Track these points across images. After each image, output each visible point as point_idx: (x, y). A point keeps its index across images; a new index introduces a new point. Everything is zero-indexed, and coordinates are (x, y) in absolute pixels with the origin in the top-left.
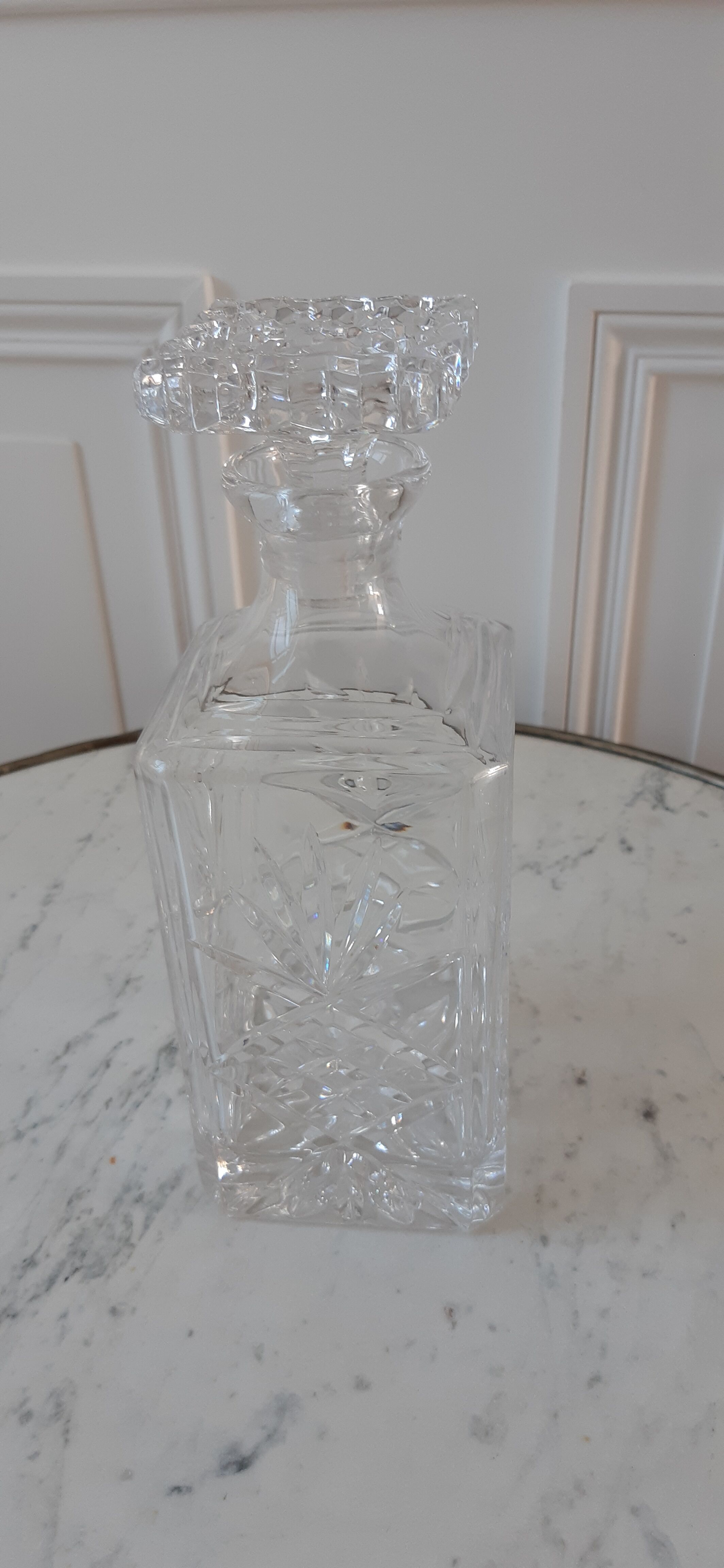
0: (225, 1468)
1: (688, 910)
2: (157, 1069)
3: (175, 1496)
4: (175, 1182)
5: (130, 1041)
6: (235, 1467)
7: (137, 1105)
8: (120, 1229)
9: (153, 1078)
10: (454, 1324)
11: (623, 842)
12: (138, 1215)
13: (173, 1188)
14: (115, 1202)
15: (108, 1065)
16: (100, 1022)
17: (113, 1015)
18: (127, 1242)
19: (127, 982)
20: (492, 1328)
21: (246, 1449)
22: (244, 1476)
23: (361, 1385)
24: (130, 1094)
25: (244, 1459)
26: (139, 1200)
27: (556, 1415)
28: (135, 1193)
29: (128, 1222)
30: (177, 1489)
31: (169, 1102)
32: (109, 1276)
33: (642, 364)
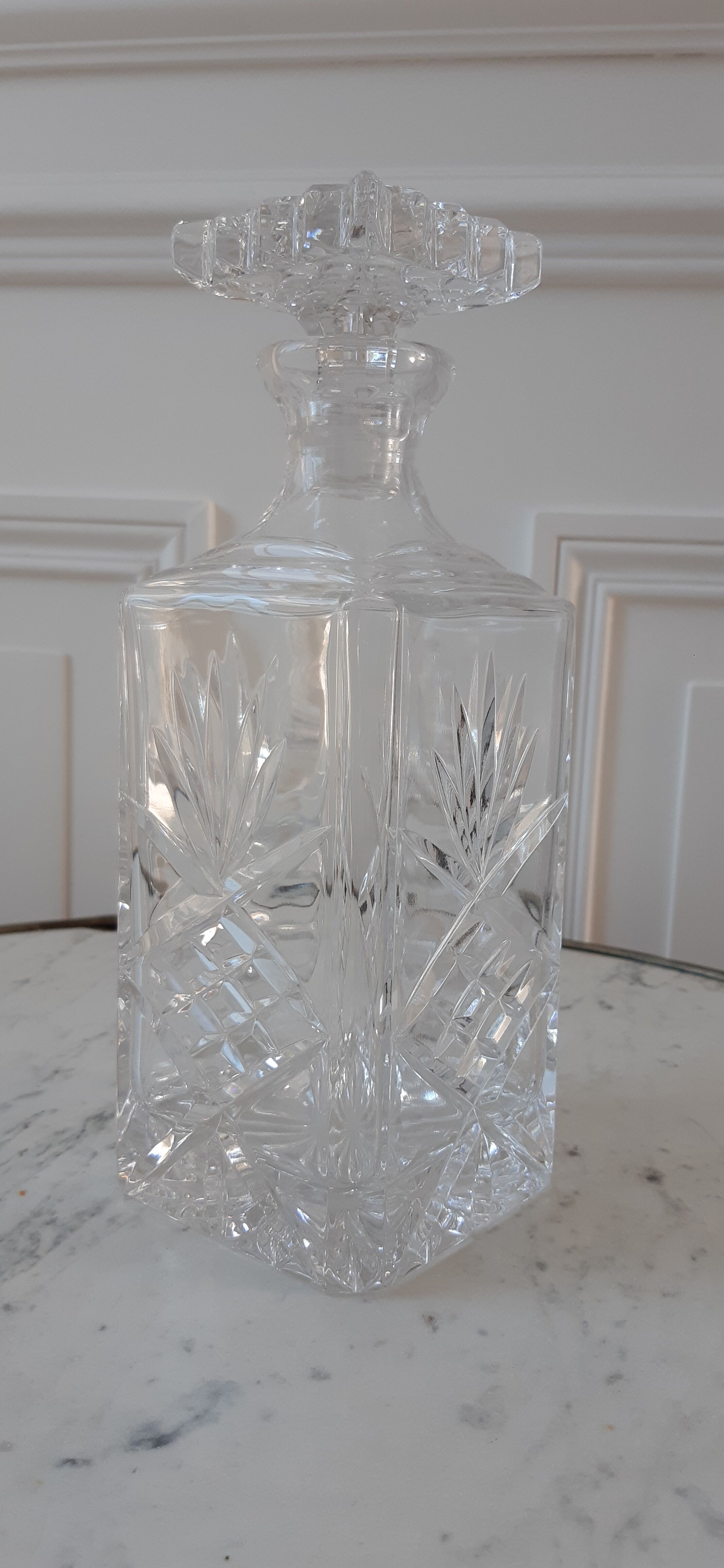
0: (136, 1444)
1: (678, 1046)
2: (83, 1131)
3: (67, 1469)
4: (97, 1210)
5: (55, 1111)
6: (150, 1443)
7: (58, 1155)
8: (23, 1243)
9: (78, 1137)
10: (435, 1329)
11: (602, 1003)
12: (48, 1235)
13: (93, 1215)
14: (21, 1223)
15: (26, 1126)
16: (21, 1097)
17: (37, 1093)
18: (33, 1254)
19: (56, 1072)
20: (483, 1333)
21: (166, 1428)
22: (161, 1452)
23: (319, 1375)
24: (49, 1147)
25: (163, 1436)
26: (51, 1222)
27: (568, 1406)
28: (47, 1218)
29: (35, 1239)
30: (72, 1462)
31: (95, 1154)
32: (5, 1280)
33: (601, 588)
